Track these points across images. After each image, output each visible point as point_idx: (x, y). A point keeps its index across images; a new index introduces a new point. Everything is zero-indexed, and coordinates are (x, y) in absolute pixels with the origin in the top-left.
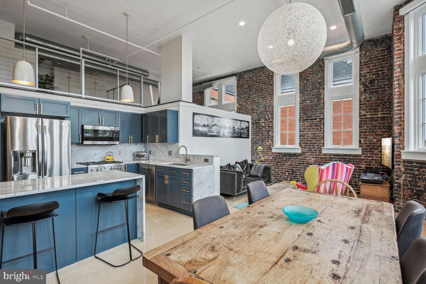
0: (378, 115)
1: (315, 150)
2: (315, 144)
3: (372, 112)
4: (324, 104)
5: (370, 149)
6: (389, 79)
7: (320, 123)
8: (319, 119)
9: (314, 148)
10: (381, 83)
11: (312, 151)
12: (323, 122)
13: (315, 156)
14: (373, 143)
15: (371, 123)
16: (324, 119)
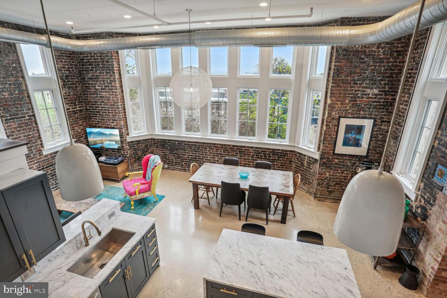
0: (76, 108)
1: (34, 155)
2: (32, 148)
3: (72, 106)
4: (29, 97)
5: (79, 138)
6: (78, 77)
7: (31, 121)
8: (28, 116)
9: (32, 153)
10: (74, 80)
11: (31, 156)
12: (34, 120)
13: (36, 161)
14: (80, 133)
15: (74, 116)
16: (34, 115)
